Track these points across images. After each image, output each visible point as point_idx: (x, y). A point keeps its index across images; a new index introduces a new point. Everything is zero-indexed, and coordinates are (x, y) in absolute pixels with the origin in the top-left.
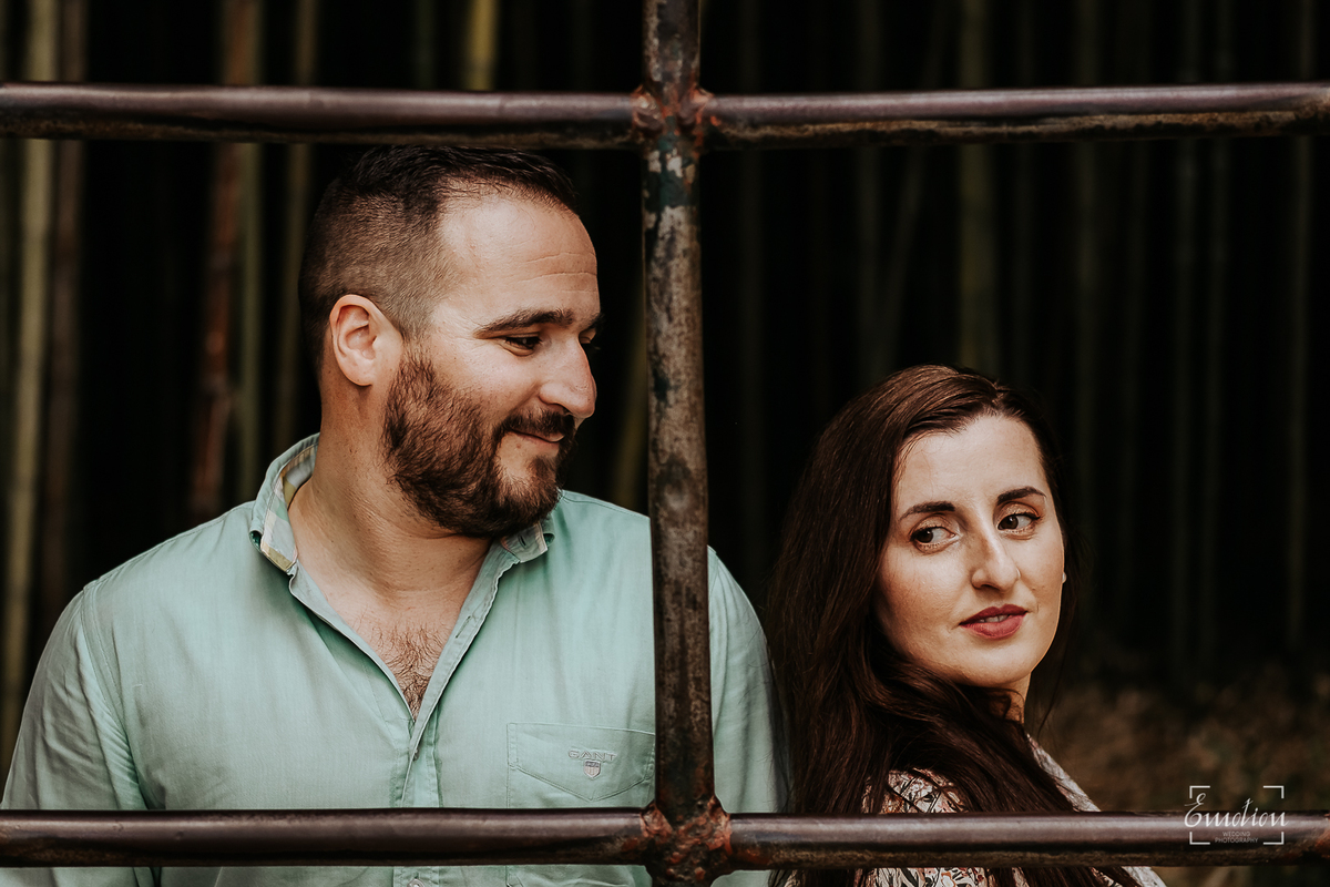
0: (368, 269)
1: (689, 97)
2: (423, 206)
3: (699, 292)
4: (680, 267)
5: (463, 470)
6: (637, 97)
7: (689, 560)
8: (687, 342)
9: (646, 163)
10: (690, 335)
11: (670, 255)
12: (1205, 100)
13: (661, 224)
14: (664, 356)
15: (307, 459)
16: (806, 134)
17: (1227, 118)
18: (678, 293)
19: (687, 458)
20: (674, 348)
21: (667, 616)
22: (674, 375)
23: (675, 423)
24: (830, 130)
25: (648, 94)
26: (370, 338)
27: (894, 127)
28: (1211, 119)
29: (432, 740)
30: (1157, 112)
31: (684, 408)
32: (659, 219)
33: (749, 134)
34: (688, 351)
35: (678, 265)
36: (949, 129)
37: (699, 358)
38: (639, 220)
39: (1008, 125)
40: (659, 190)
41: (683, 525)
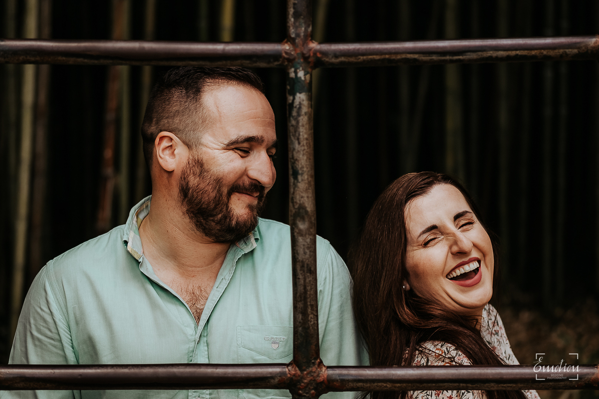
0: (170, 120)
1: (307, 44)
2: (194, 90)
3: (312, 131)
4: (304, 120)
5: (215, 208)
6: (284, 44)
7: (308, 251)
8: (307, 153)
9: (288, 74)
10: (308, 150)
11: (299, 115)
12: (537, 45)
13: (295, 101)
14: (296, 160)
15: (147, 206)
16: (359, 60)
17: (547, 52)
18: (303, 131)
19: (307, 205)
20: (301, 156)
21: (298, 277)
22: (301, 168)
23: (302, 190)
24: (370, 59)
25: (289, 43)
26: (173, 150)
27: (399, 57)
28: (540, 53)
29: (206, 334)
30: (516, 50)
31: (305, 183)
32: (294, 99)
33: (334, 60)
34: (307, 158)
35: (302, 119)
36: (423, 58)
37: (312, 160)
38: (285, 99)
39: (450, 56)
40: (294, 86)
41: (305, 235)
